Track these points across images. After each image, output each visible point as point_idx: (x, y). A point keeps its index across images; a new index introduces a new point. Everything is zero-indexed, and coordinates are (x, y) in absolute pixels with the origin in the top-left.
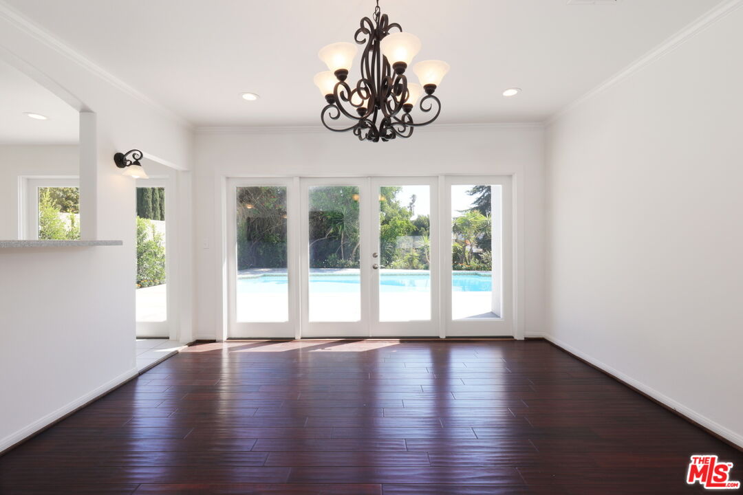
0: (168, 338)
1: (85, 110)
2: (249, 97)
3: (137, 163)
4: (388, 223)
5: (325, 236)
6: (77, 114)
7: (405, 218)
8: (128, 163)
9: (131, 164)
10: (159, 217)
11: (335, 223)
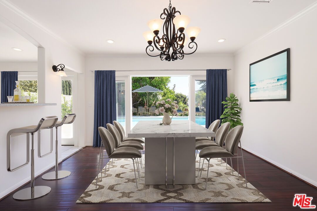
0: (74, 145)
1: (40, 47)
2: (110, 42)
3: (62, 70)
4: (165, 96)
5: (138, 102)
6: (37, 49)
7: (172, 94)
8: (58, 70)
9: (60, 70)
10: (66, 94)
11: (142, 96)
